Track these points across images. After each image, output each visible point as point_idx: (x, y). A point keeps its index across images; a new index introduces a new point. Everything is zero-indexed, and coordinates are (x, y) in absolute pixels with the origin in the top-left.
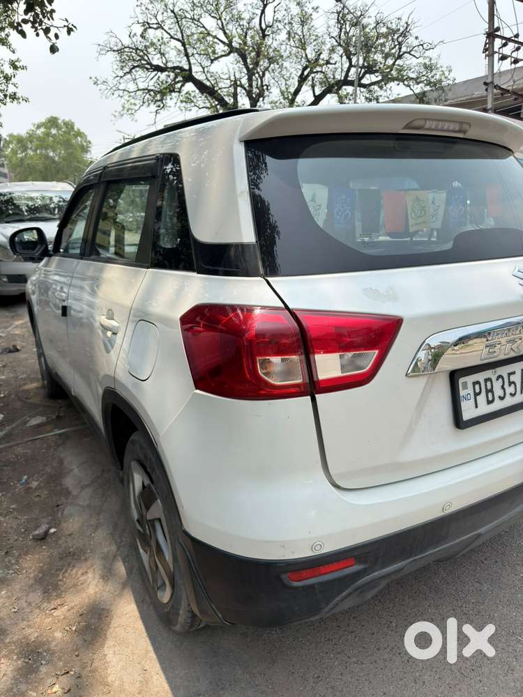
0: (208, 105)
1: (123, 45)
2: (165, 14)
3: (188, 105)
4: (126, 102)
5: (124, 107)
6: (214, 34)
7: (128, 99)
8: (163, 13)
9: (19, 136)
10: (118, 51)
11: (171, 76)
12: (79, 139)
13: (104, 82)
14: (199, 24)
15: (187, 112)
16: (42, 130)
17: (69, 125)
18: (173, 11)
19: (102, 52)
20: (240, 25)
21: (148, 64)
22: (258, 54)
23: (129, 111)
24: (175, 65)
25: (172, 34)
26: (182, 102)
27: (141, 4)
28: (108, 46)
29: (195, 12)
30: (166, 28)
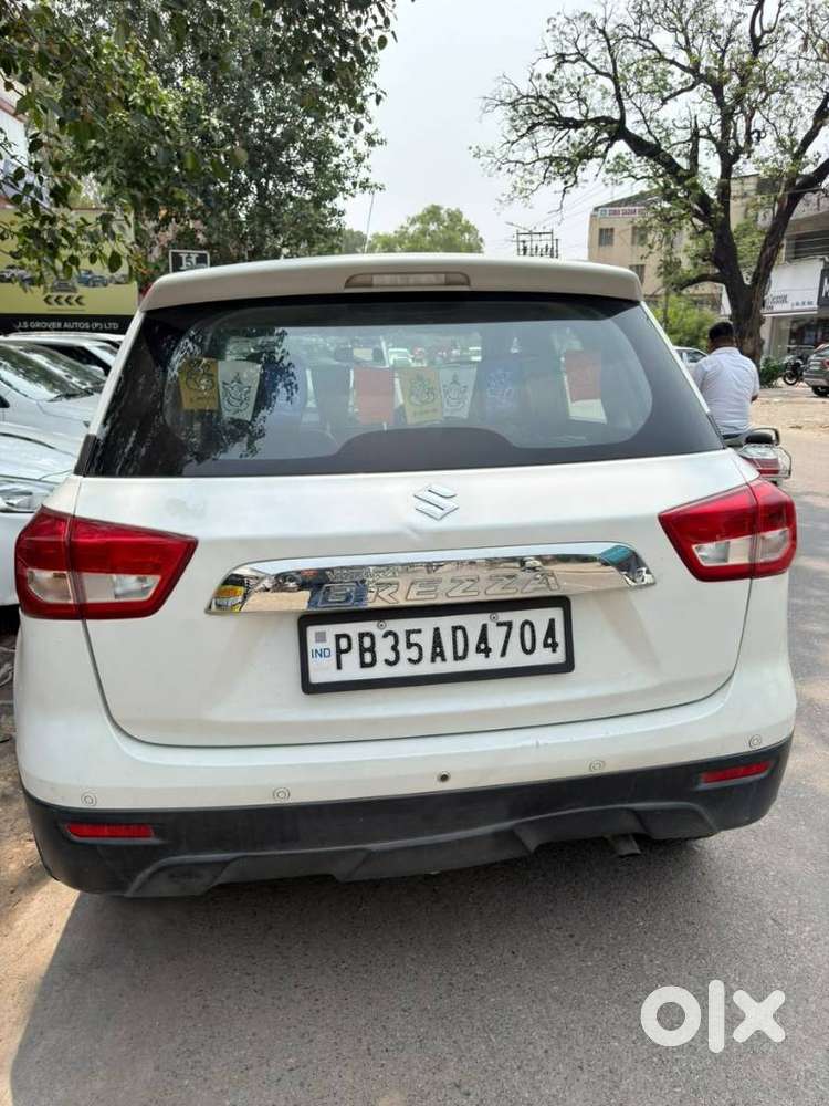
0: (650, 173)
1: (519, 94)
2: (591, 37)
3: (618, 177)
4: (518, 179)
5: (515, 188)
6: (670, 57)
7: (522, 174)
8: (586, 37)
9: (386, 236)
10: (510, 104)
11: (589, 133)
12: (467, 236)
13: (489, 152)
14: (647, 44)
15: (617, 188)
16: (418, 225)
17: (455, 217)
18: (602, 31)
19: (489, 108)
20: (714, 37)
21: (555, 118)
22: (744, 82)
23: (524, 193)
24: (599, 115)
25: (597, 66)
26: (608, 171)
27: (554, 26)
28: (497, 98)
29: (643, 25)
30: (589, 58)
